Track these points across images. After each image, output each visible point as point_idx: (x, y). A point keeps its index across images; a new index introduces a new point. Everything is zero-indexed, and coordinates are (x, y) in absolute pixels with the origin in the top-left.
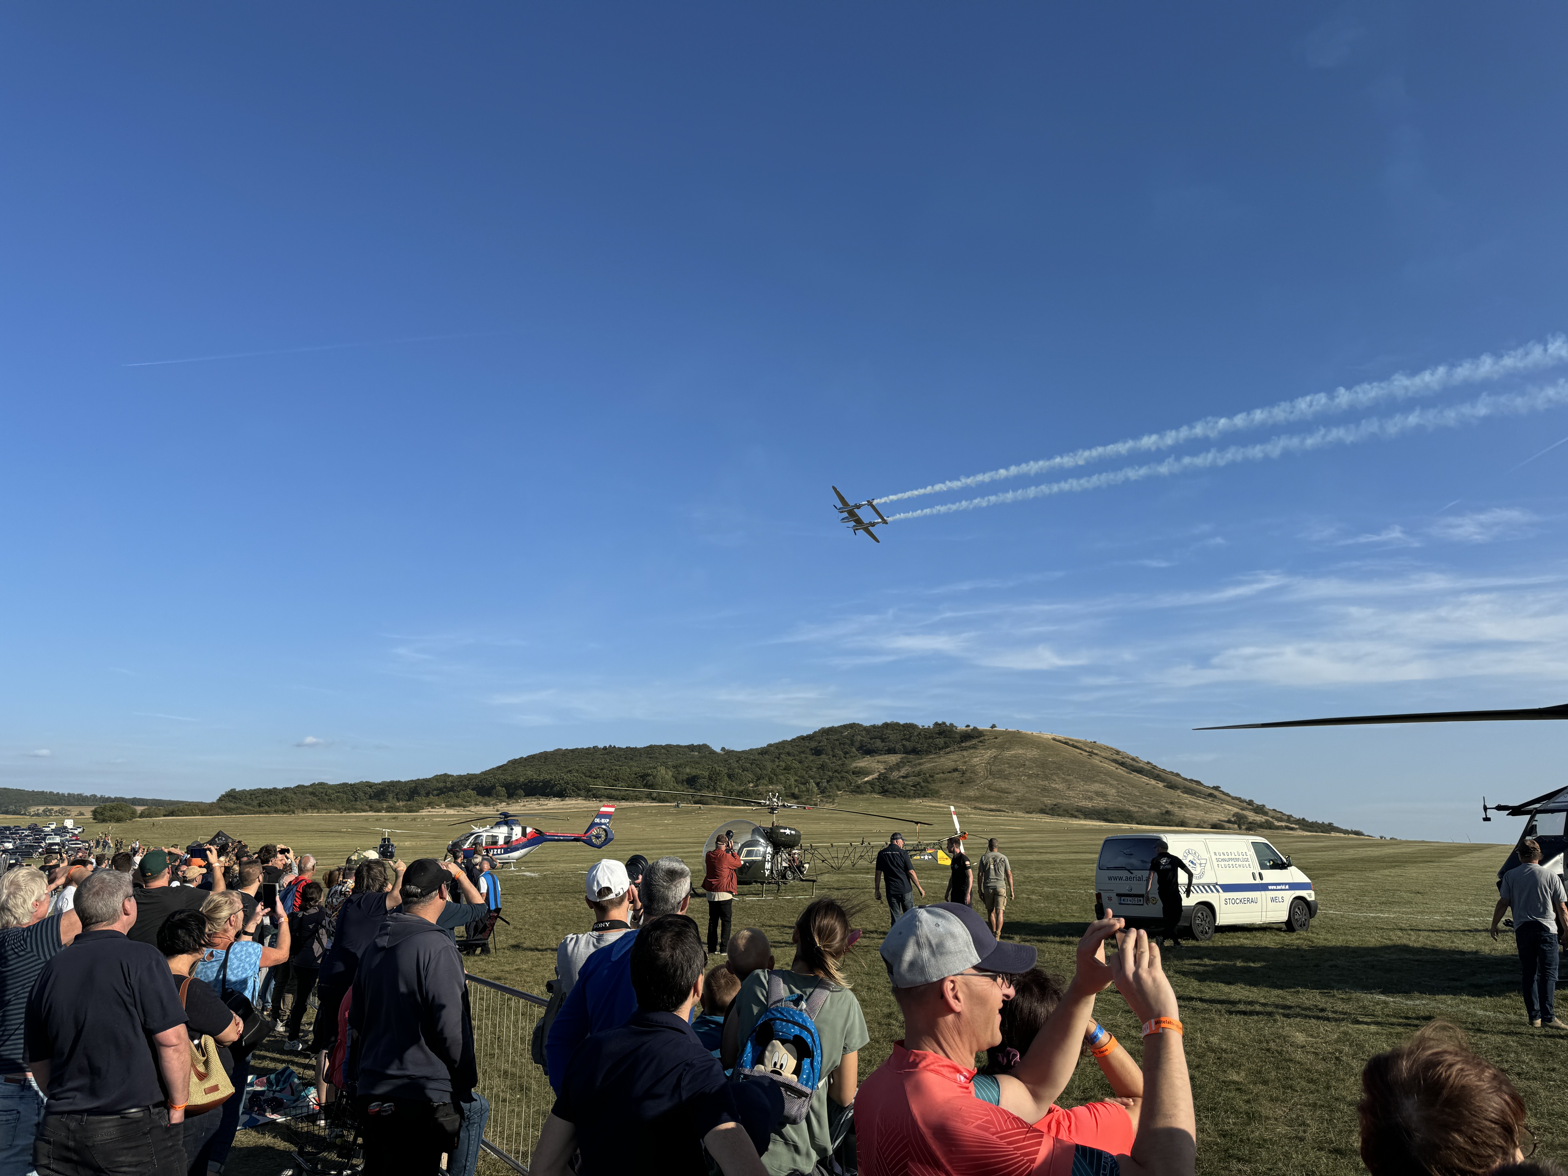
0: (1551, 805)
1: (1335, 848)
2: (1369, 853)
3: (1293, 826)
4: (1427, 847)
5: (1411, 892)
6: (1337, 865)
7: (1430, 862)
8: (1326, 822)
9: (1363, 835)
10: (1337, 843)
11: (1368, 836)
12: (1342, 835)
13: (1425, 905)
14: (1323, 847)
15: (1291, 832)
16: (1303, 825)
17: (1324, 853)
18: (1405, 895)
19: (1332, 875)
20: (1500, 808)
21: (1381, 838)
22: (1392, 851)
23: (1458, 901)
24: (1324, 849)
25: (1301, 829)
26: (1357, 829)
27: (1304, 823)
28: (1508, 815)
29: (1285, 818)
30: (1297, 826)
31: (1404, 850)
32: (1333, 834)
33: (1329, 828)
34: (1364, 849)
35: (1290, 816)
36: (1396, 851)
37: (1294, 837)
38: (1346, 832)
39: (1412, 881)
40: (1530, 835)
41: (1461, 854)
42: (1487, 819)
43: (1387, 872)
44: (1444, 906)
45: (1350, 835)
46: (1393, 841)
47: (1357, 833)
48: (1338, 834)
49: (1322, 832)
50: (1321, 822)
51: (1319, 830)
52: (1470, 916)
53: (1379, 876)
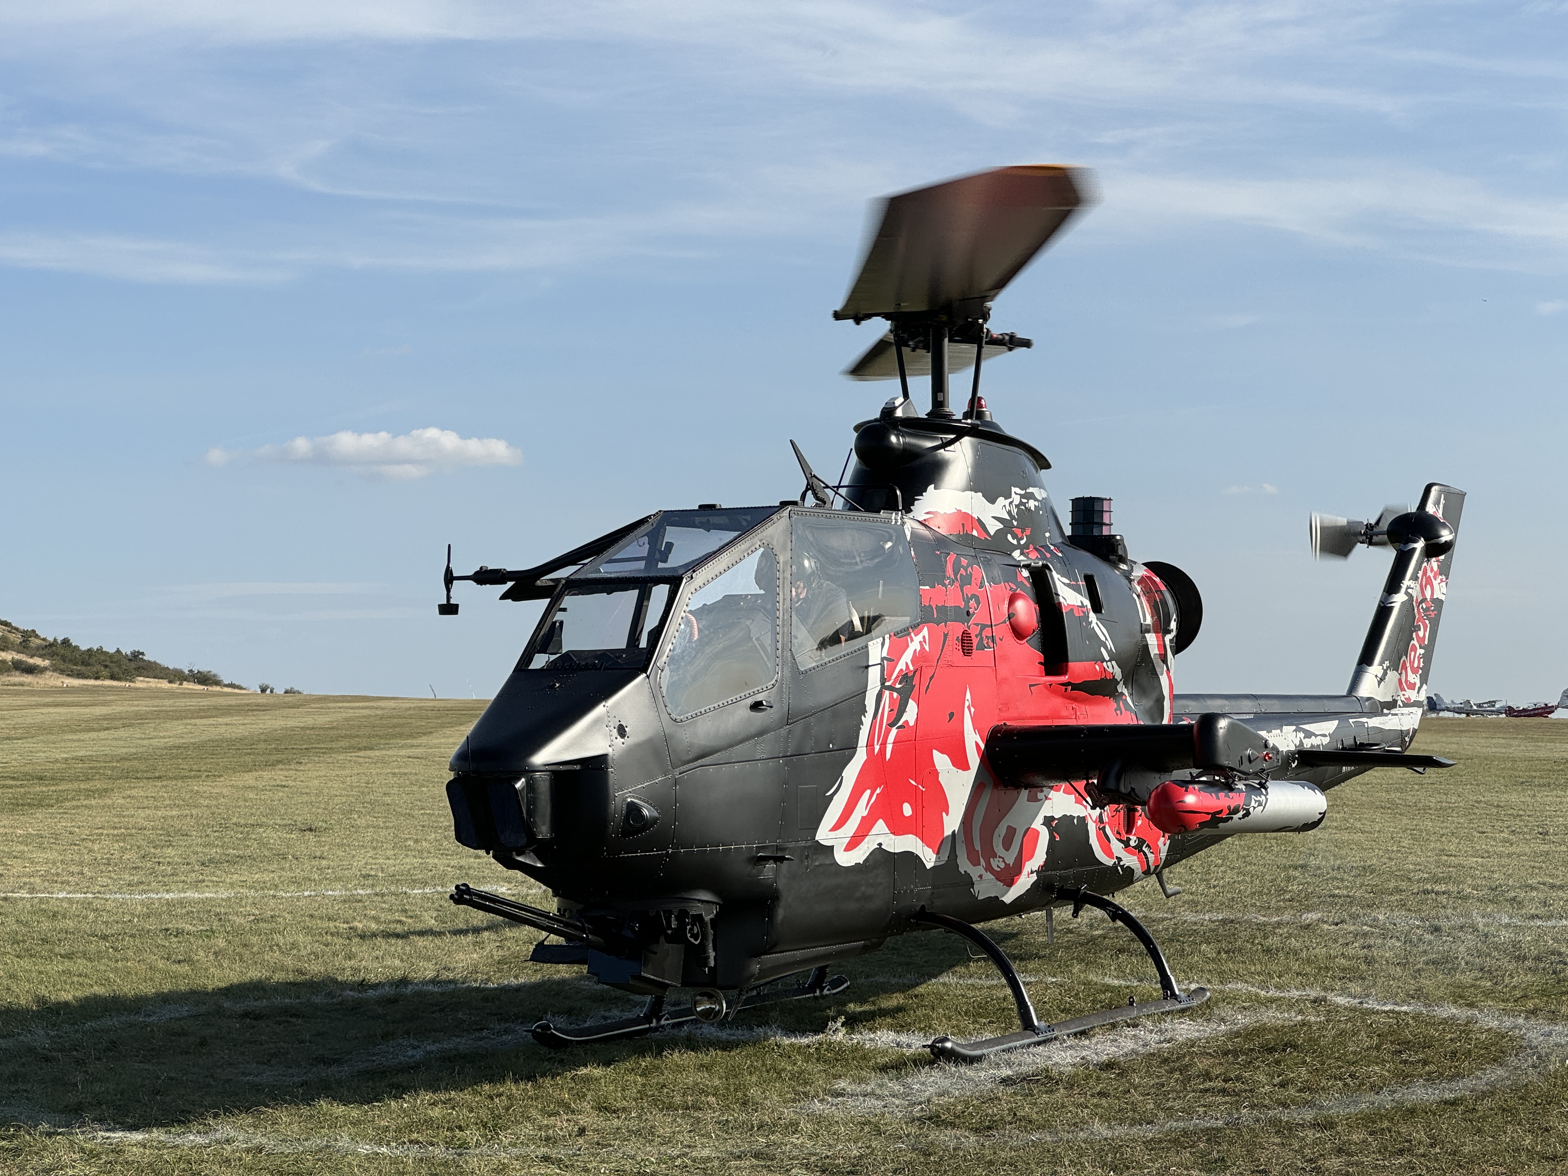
0: (606, 570)
1: (140, 718)
2: (222, 730)
3: (37, 661)
4: (367, 712)
5: (291, 827)
6: (127, 764)
7: (366, 748)
8: (127, 650)
9: (217, 683)
10: (143, 706)
11: (232, 686)
12: (164, 684)
13: (315, 863)
14: (105, 718)
15: (28, 679)
16: (64, 659)
17: (103, 735)
18: (272, 836)
19: (104, 792)
20: (484, 577)
21: (263, 690)
22: (279, 723)
23: (399, 845)
24: (105, 724)
25: (55, 669)
26: (204, 669)
27: (68, 653)
28: (504, 597)
29: (17, 638)
30: (47, 663)
31: (309, 721)
32: (141, 683)
33: (133, 665)
34: (211, 721)
35: (28, 635)
36: (291, 723)
37: (33, 693)
38: (176, 676)
39: (305, 798)
40: (543, 651)
41: (442, 726)
42: (449, 609)
43: (249, 779)
44: (360, 861)
45: (186, 685)
46: (289, 698)
47: (204, 679)
48: (153, 683)
49: (113, 677)
50: (112, 650)
51: (105, 673)
52: (414, 883)
53: (225, 791)
